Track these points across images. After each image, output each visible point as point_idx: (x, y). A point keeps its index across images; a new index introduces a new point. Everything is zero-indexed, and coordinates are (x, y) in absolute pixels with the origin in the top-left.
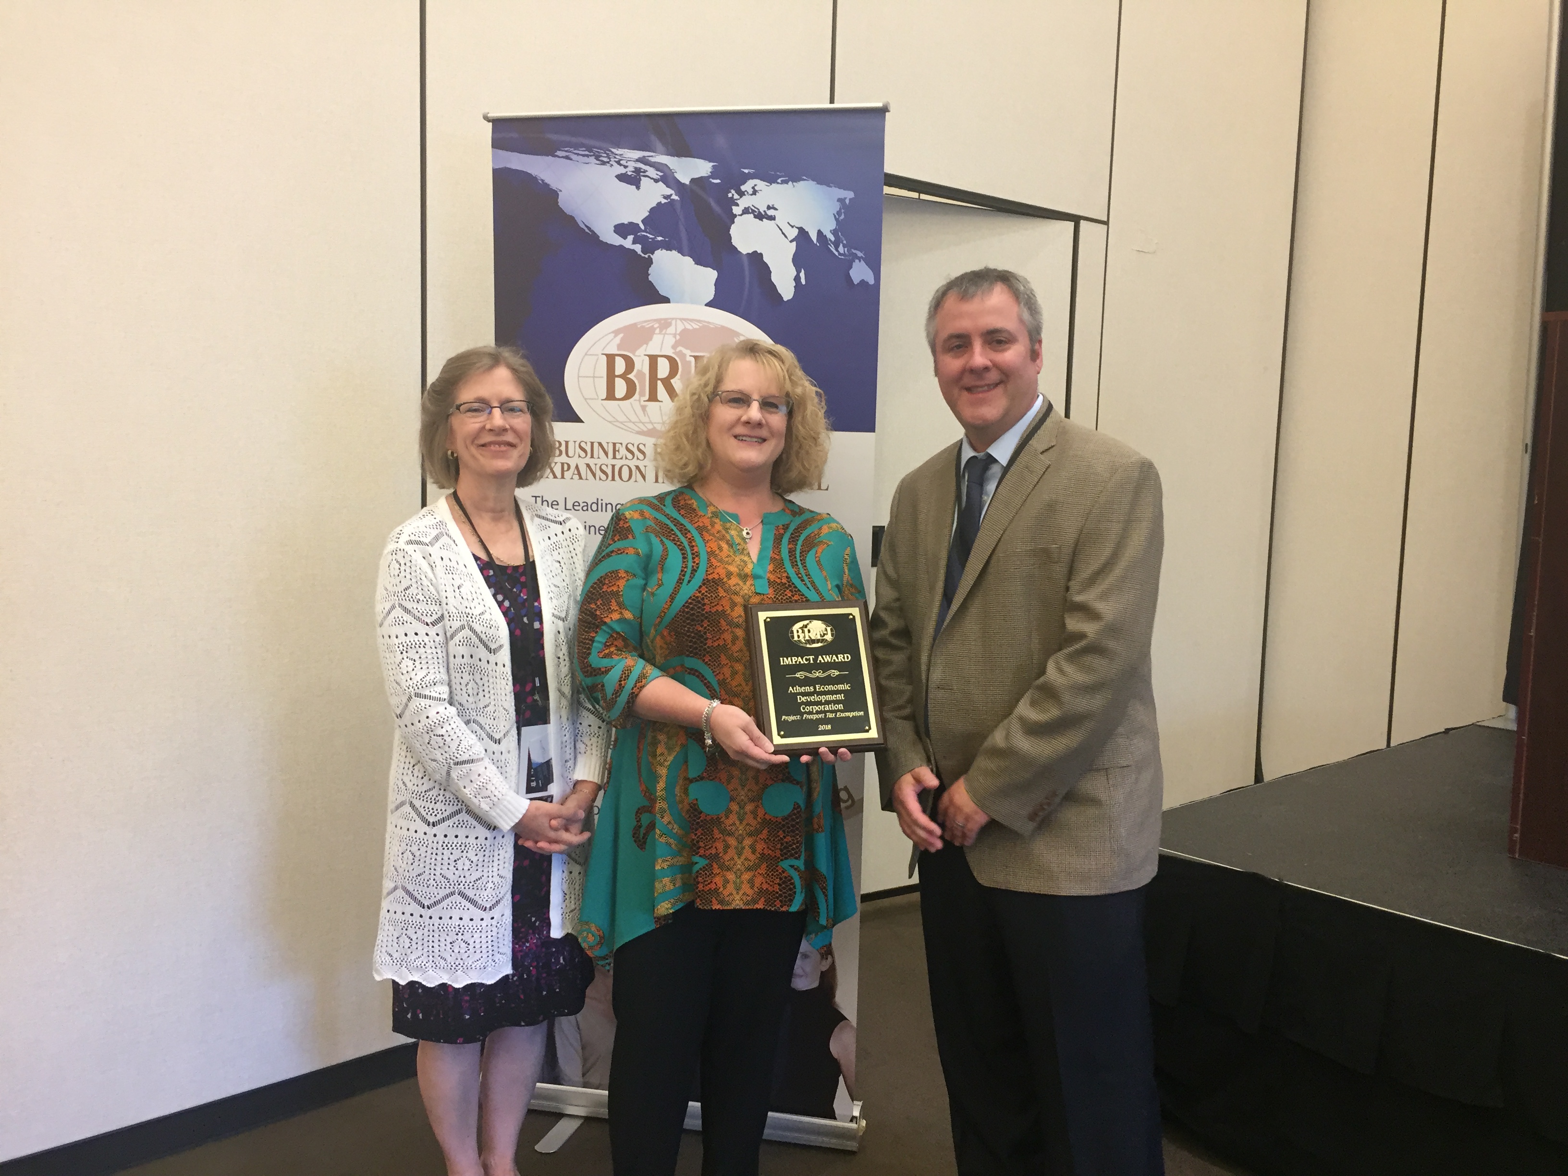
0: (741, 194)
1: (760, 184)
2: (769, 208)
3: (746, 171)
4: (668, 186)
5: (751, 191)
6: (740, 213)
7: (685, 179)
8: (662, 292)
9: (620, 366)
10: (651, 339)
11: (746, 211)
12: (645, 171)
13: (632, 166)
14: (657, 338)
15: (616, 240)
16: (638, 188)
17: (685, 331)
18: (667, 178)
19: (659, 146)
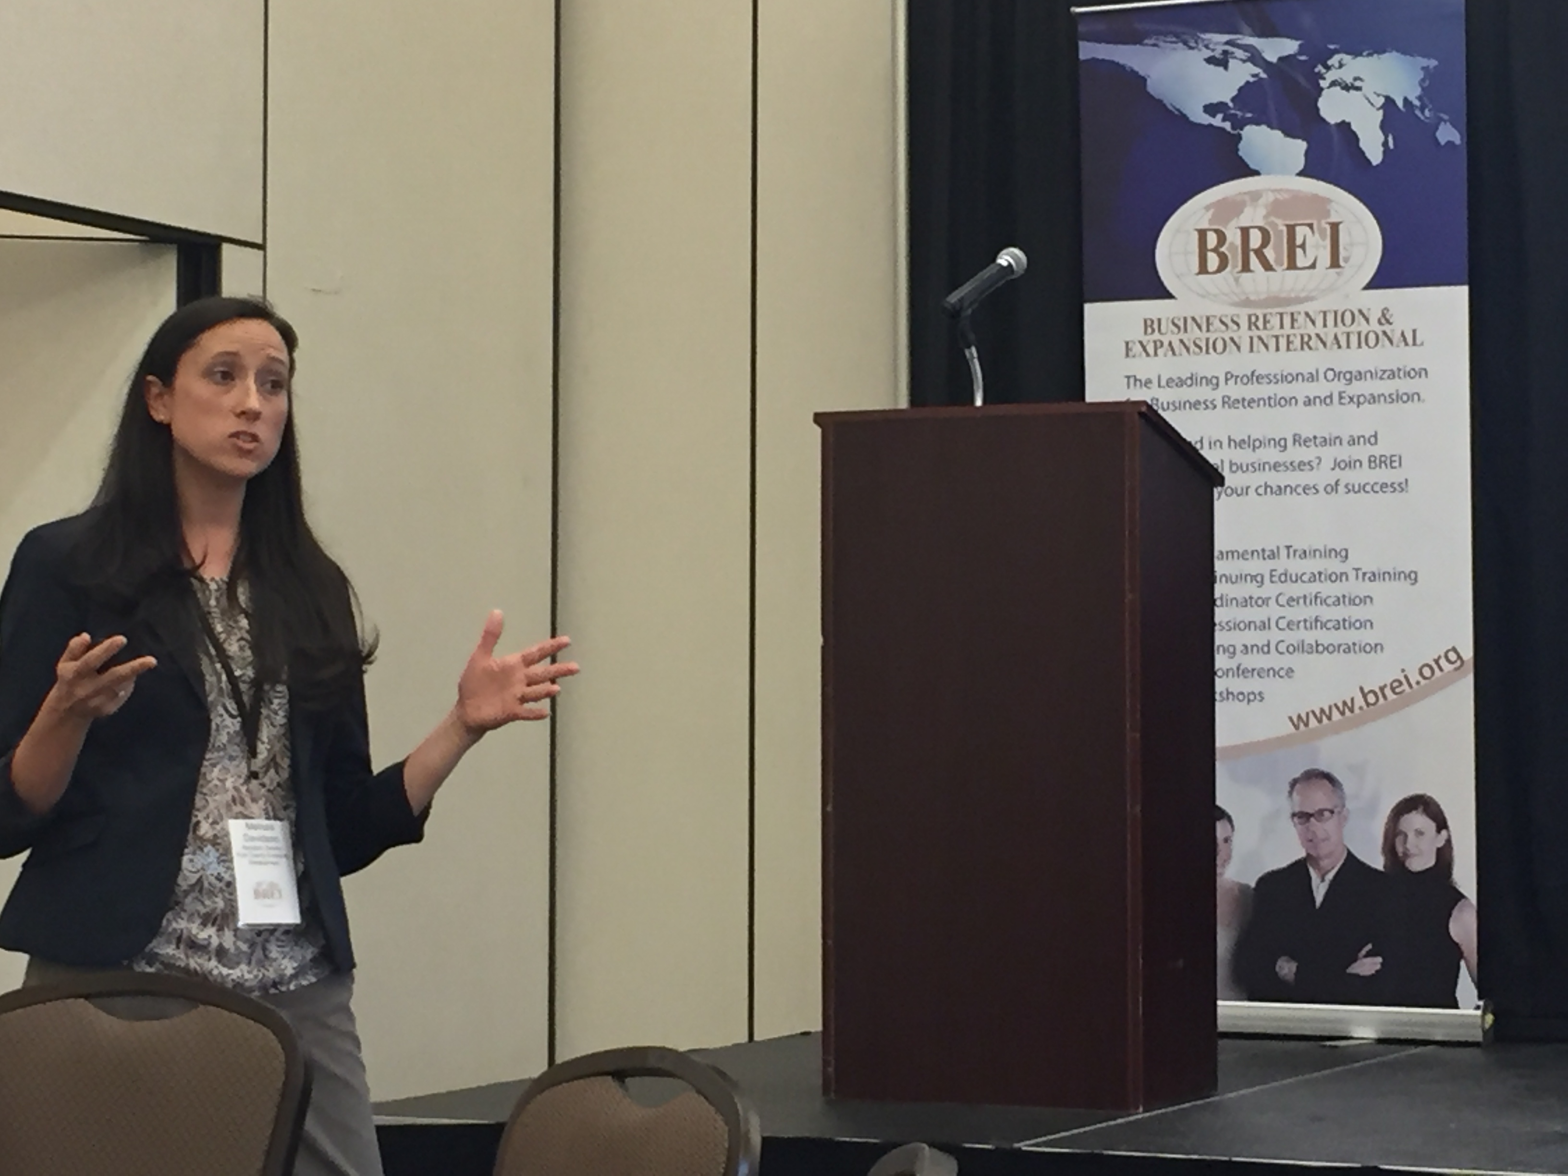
0: (1328, 68)
1: (1346, 58)
2: (1356, 79)
3: (1332, 47)
4: (1255, 64)
5: (1337, 65)
6: (1328, 85)
7: (1272, 57)
8: (1252, 166)
9: (1212, 240)
10: (1242, 212)
11: (1333, 84)
12: (1233, 53)
13: (1220, 49)
14: (1248, 211)
15: (1206, 119)
16: (1226, 68)
17: (1276, 202)
18: (1255, 57)
19: (1246, 28)
